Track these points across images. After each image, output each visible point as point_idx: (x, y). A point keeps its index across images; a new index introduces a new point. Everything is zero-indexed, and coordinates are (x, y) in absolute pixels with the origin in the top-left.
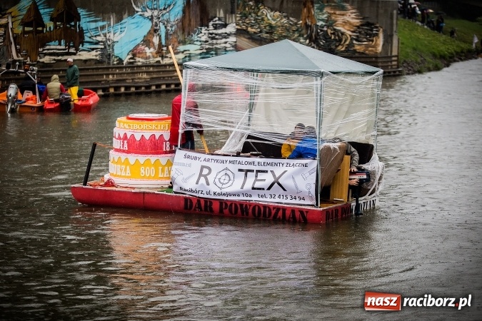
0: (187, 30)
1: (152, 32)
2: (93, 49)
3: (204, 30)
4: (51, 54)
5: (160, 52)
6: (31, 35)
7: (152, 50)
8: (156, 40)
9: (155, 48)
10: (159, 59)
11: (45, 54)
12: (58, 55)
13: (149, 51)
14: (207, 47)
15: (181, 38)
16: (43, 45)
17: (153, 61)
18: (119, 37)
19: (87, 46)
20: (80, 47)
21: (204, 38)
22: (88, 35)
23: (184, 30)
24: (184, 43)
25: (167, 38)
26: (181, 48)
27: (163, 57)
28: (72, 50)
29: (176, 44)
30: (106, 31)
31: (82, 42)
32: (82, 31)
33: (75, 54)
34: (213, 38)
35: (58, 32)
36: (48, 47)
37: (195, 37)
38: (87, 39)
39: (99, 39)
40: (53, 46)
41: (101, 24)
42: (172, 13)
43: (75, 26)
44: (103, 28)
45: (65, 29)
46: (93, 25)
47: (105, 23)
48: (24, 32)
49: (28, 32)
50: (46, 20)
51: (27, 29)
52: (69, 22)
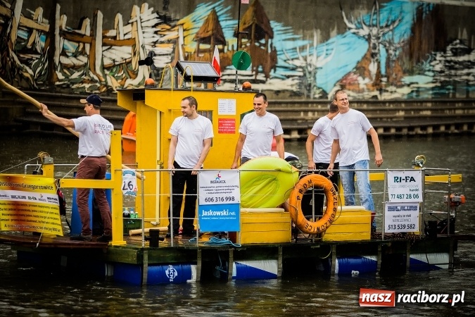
0: (416, 55)
1: (369, 56)
2: (288, 77)
3: (439, 56)
5: (377, 85)
6: (207, 55)
7: (367, 80)
8: (373, 68)
9: (371, 78)
10: (376, 93)
11: (225, 81)
13: (363, 82)
14: (443, 79)
15: (407, 66)
16: (224, 69)
17: (367, 95)
18: (324, 62)
19: (280, 72)
20: (272, 73)
21: (438, 68)
22: (283, 57)
23: (411, 56)
24: (411, 73)
25: (388, 66)
26: (407, 79)
27: (381, 90)
28: (261, 77)
29: (400, 74)
30: (306, 53)
31: (274, 67)
32: (274, 51)
33: (263, 82)
34: (451, 68)
36: (228, 72)
37: (427, 66)
38: (280, 63)
39: (297, 63)
41: (300, 43)
42: (397, 32)
43: (265, 45)
44: (303, 48)
45: (253, 48)
46: (290, 45)
47: (305, 42)
48: (199, 51)
49: (204, 51)
50: (229, 35)
51: (203, 46)
52: (258, 38)
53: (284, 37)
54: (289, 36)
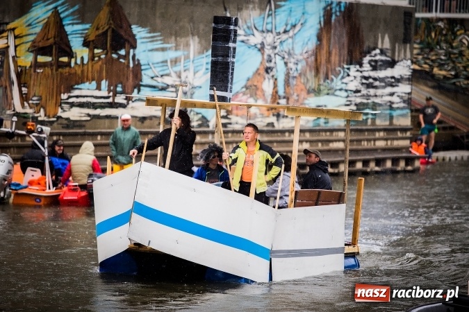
0: (323, 70)
1: (262, 72)
3: (353, 70)
4: (81, 105)
6: (48, 70)
8: (267, 86)
9: (265, 100)
10: (272, 119)
11: (72, 105)
12: (94, 106)
14: (359, 100)
15: (312, 83)
16: (70, 89)
17: (262, 123)
18: (203, 79)
19: (146, 93)
20: (135, 94)
21: (353, 85)
22: (150, 73)
23: (317, 71)
24: (317, 92)
25: (287, 83)
26: (312, 102)
27: (278, 116)
28: (120, 99)
29: (304, 94)
30: (180, 67)
31: (138, 86)
32: (138, 66)
33: (124, 106)
34: (369, 86)
35: (97, 66)
36: (76, 93)
37: (337, 83)
38: (146, 80)
39: (168, 80)
40: (87, 90)
41: (171, 54)
42: (298, 39)
43: (126, 57)
44: (175, 62)
45: (109, 61)
46: (159, 57)
47: (179, 54)
48: (36, 65)
49: (44, 65)
50: (76, 44)
51: (41, 59)
52: (115, 49)
53: (150, 46)
54: (158, 45)
